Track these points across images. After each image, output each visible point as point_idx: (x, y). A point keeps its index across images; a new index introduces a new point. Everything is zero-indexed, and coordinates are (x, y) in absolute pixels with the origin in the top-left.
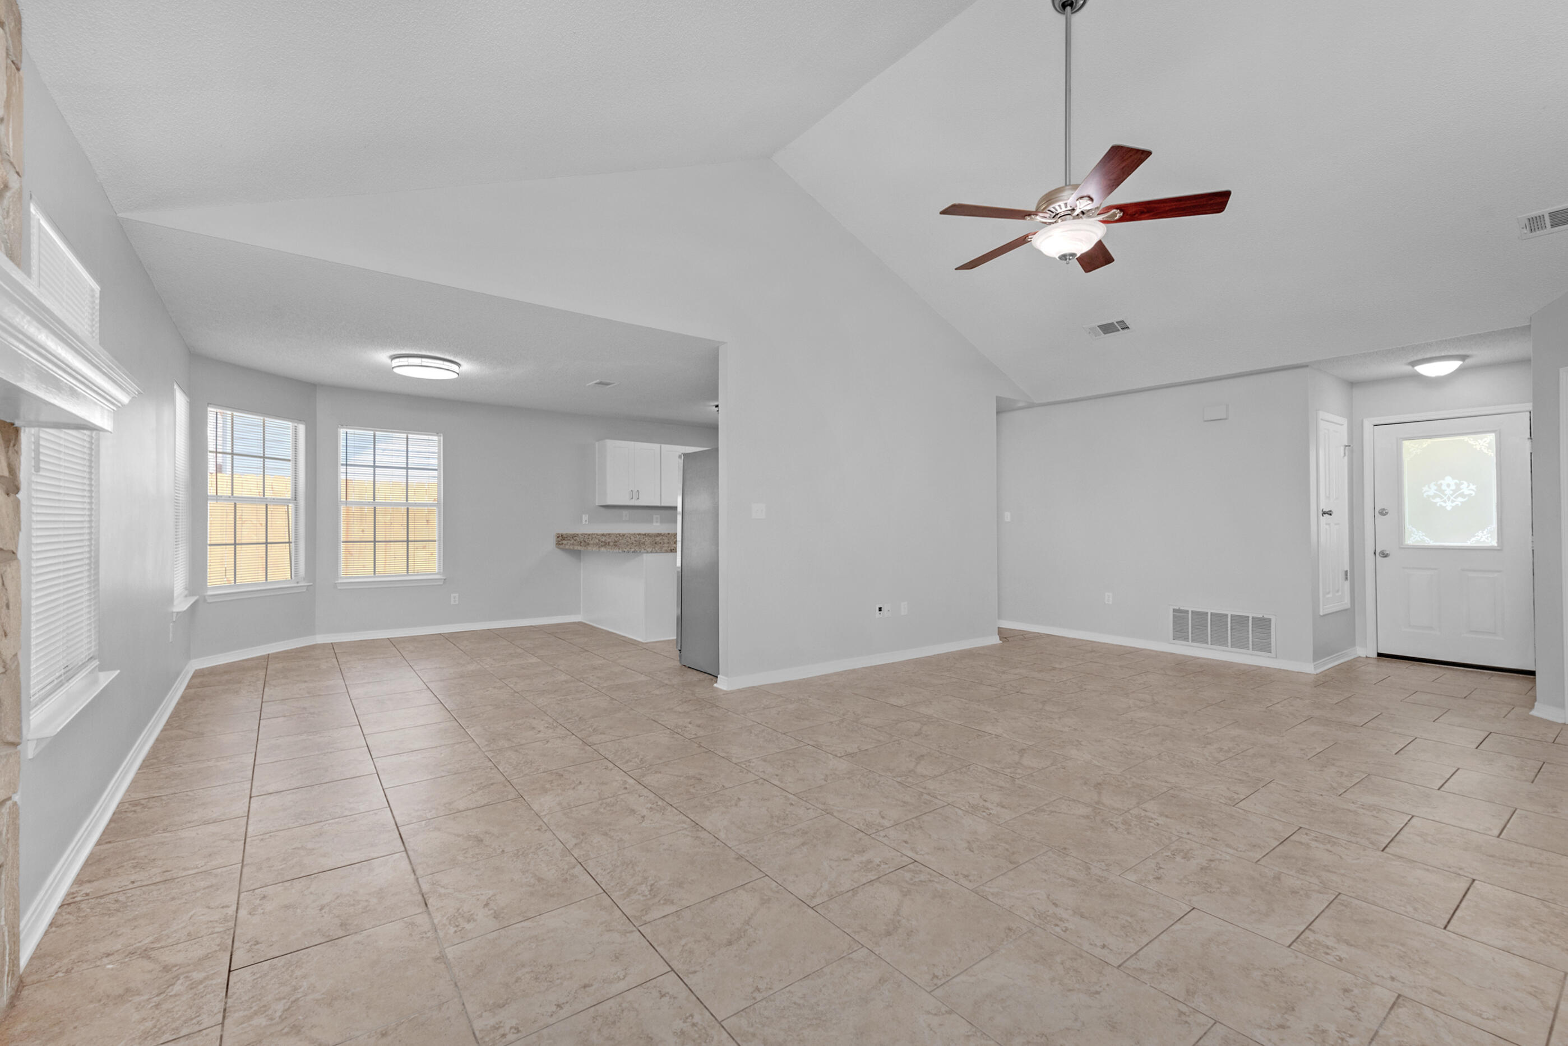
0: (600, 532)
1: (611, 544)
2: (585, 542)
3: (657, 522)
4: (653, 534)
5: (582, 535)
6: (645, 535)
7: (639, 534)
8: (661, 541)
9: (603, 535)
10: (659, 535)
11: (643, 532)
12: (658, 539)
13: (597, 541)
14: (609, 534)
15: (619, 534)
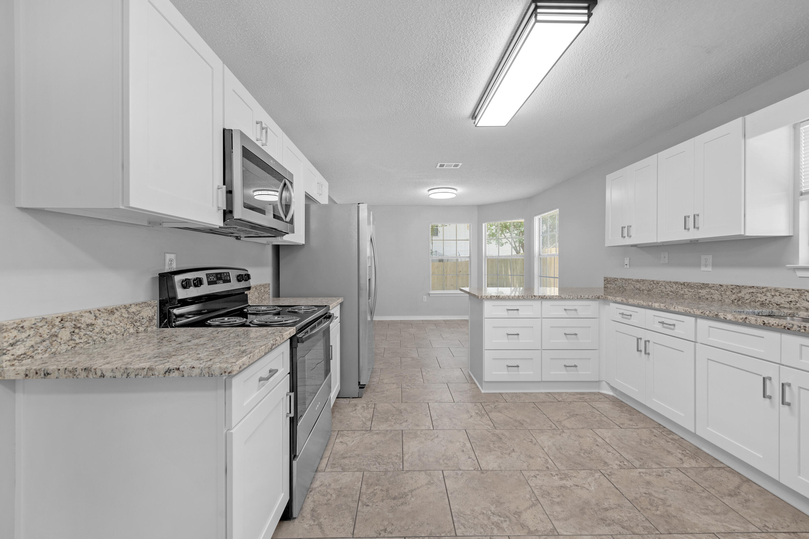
0: (635, 277)
1: (645, 292)
2: (623, 287)
3: (706, 266)
4: (695, 284)
5: (622, 279)
6: (684, 284)
7: (676, 283)
8: (709, 296)
9: (638, 281)
10: (705, 286)
11: (682, 281)
12: (703, 292)
13: (633, 287)
14: (643, 280)
15: (653, 281)
